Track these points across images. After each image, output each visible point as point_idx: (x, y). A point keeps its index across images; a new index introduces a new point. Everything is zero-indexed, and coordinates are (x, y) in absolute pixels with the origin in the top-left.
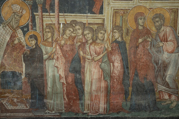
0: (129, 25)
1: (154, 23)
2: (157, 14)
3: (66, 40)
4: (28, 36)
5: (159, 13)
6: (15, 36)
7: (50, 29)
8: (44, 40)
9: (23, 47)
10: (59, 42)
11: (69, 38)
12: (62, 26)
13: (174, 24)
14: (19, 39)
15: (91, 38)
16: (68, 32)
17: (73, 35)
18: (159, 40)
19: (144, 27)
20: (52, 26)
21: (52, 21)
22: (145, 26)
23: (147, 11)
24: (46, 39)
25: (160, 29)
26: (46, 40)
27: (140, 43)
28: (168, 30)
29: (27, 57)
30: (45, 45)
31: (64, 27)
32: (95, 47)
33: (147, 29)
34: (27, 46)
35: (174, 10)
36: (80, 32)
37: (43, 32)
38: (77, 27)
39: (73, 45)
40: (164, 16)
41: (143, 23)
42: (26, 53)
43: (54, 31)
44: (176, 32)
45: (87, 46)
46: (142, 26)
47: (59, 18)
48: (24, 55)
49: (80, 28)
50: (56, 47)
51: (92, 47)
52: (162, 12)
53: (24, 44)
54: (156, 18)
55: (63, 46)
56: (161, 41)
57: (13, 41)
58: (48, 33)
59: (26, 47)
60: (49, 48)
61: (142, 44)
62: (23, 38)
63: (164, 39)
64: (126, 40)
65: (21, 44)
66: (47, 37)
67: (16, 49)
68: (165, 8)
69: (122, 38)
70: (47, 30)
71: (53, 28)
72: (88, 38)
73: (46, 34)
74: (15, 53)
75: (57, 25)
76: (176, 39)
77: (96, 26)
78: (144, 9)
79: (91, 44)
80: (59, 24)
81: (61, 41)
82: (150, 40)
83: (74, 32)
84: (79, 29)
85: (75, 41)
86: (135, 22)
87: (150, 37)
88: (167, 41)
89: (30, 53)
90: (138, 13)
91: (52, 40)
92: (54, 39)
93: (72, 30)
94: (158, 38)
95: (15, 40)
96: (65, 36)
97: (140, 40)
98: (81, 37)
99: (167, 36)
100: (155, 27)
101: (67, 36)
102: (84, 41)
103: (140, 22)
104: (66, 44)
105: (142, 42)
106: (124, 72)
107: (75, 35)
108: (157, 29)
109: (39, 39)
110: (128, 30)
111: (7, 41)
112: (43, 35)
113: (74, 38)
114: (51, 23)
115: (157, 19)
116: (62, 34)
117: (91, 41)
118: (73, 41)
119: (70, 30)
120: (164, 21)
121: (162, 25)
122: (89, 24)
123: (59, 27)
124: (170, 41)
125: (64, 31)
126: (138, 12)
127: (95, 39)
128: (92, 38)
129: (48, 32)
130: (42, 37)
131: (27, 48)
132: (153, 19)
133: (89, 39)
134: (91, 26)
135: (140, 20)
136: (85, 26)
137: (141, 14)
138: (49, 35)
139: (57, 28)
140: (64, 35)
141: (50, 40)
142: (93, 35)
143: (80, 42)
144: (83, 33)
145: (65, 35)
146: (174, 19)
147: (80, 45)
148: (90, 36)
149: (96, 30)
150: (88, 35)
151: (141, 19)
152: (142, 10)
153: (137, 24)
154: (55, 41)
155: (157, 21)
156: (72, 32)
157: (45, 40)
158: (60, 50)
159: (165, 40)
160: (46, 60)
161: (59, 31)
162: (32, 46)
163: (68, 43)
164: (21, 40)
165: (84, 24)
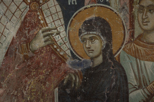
4: (78, 25)
6: (37, 25)
8: (132, 36)
9: (62, 59)
14: (49, 35)
24: (142, 32)
26: (140, 36)
29: (74, 95)
30: (136, 55)
34: (74, 56)
37: (131, 8)
42: (69, 82)
48: (63, 87)
53: (66, 49)
57: (29, 42)
58: (149, 14)
59: (69, 61)
62: (62, 29)
65: (54, 52)
66: (145, 27)
67: (38, 67)
70: (147, 2)
73: (140, 15)
74: (31, 83)
89: (84, 84)
95: (35, 37)
109: (117, 34)
111: (9, 39)
112: (132, 19)
129: (151, 9)
130: (127, 27)
131: (73, 64)
157: (136, 36)
162: (92, 59)
164: (57, 38)
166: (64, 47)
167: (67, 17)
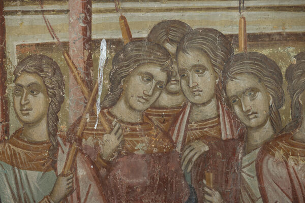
3: (129, 132)
7: (39, 70)
8: (6, 131)
10: (89, 142)
11: (146, 115)
12: (104, 53)
15: (269, 116)
16: (137, 86)
17: (166, 100)
20: (54, 56)
21: (52, 31)
24: (21, 125)
26: (19, 132)
30: (13, 161)
31: (115, 60)
32: (291, 163)
36: (205, 82)
37: (3, 88)
38: (190, 58)
39: (166, 156)
43: (61, 84)
45: (246, 162)
47: (89, 12)
49: (203, 61)
50: (74, 168)
51: (273, 167)
55: (110, 166)
58: (30, 97)
60: (34, 175)
66: (25, 118)
70: (27, 79)
71: (56, 69)
72: (247, 114)
73: (18, 99)
75: (77, 53)
77: (291, 51)
79: (267, 148)
80: (91, 45)
81: (100, 134)
83: (173, 87)
84: (199, 69)
85: (178, 134)
91: (53, 132)
92: (63, 127)
96: (121, 109)
98: (210, 110)
101: (131, 108)
102: (226, 133)
104: (130, 153)
107: (177, 100)
112: (5, 105)
113: (173, 116)
114: (48, 39)
116: (105, 96)
117: (267, 131)
118: (167, 134)
119: (150, 77)
122: (255, 38)
123: (90, 63)
125: (117, 81)
127: (286, 119)
128: (273, 117)
129: (33, 89)
133: (253, 122)
134: (266, 52)
136: (229, 51)
138: (38, 103)
139: (81, 66)
140: (114, 103)
141: (40, 133)
142: (279, 100)
143: (204, 137)
144: (220, 92)
145: (122, 105)
147: (205, 158)
148: (259, 103)
149: (290, 69)
150: (247, 102)
154: (66, 139)
156: (162, 87)
157: (11, 132)
158: (94, 189)
161: (90, 84)
165: (228, 41)
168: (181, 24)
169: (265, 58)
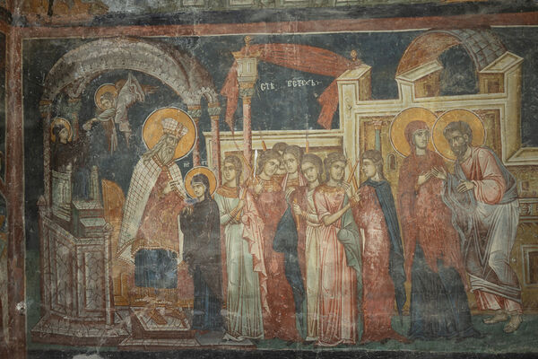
0: (395, 148)
1: (449, 141)
2: (453, 123)
3: (266, 183)
4: (190, 178)
5: (456, 120)
6: (166, 179)
7: (233, 161)
8: (221, 183)
9: (182, 199)
10: (251, 187)
11: (272, 177)
12: (256, 155)
13: (494, 140)
14: (173, 185)
15: (317, 178)
16: (269, 167)
17: (279, 172)
18: (463, 177)
19: (427, 151)
20: (238, 156)
21: (237, 147)
22: (429, 147)
23: (432, 117)
25: (463, 153)
26: (226, 183)
27: (423, 184)
28: (480, 155)
29: (189, 219)
30: (223, 195)
31: (261, 157)
32: (326, 194)
33: (435, 155)
34: (188, 197)
35: (489, 113)
36: (294, 165)
37: (220, 168)
38: (288, 156)
39: (279, 192)
40: (468, 126)
41: (425, 141)
42: (186, 212)
43: (241, 166)
44: (501, 159)
45: (309, 194)
46: (422, 148)
47: (251, 139)
48: (182, 215)
49: (293, 157)
50: (246, 197)
51: (319, 196)
52: (464, 119)
53: (183, 193)
54: (452, 130)
55: (259, 196)
56: (469, 179)
57: (162, 189)
58: (230, 171)
59: (185, 199)
60: (231, 200)
61: (427, 185)
62: (181, 181)
63: (475, 175)
64: (390, 178)
65: (177, 194)
66: (228, 179)
67: (168, 203)
68: (470, 110)
69: (382, 175)
70: (229, 164)
71: (239, 161)
72: (309, 177)
73: (225, 172)
74: (164, 213)
75: (247, 154)
76: (502, 174)
77: (326, 153)
78: (424, 114)
79: (317, 189)
80: (252, 152)
81: (255, 184)
82: (443, 178)
83: (282, 167)
84: (291, 160)
85: (284, 185)
86: (408, 141)
87: (442, 171)
88: (481, 179)
89: (194, 212)
90: (413, 122)
91: (238, 184)
92: (242, 182)
93: (278, 163)
94: (461, 173)
95: (166, 186)
96: (263, 175)
97: (422, 179)
98: (295, 175)
99: (479, 167)
100: (453, 149)
101: (267, 175)
102: (302, 184)
103: (419, 140)
104: (266, 191)
105: (427, 182)
106: (392, 248)
107: (283, 172)
108: (457, 154)
109: (212, 183)
110: (393, 158)
111: (151, 188)
112: (220, 174)
113: (282, 178)
114: (235, 149)
115: (455, 134)
116: (257, 170)
117: (317, 183)
118: (280, 184)
119: (273, 163)
120: (470, 136)
121: (466, 145)
122: (312, 148)
123: (251, 159)
124: (489, 177)
125: (261, 165)
126: (412, 120)
127: (324, 178)
128: (319, 178)
129: (230, 168)
130: (218, 179)
131: (188, 201)
132: (445, 134)
133: (312, 180)
134: (316, 154)
135: (417, 137)
136: (302, 153)
137: (420, 124)
138: (232, 173)
139: (248, 159)
140: (260, 173)
141: (233, 184)
142: (321, 172)
143: (293, 185)
144: (299, 169)
145: (263, 173)
146: (493, 132)
147: (294, 193)
148: (314, 173)
149: (325, 160)
150: (309, 173)
151: (419, 135)
152: (421, 117)
153: (413, 145)
154: (243, 186)
155: (455, 138)
156: (278, 167)
158: (253, 205)
159: (478, 176)
160: (224, 225)
161: (251, 166)
162: (199, 198)
163: (270, 189)
164: (178, 186)
165: (302, 150)
166: (183, 192)
167: (184, 175)
168: (285, 144)
169: (316, 156)
